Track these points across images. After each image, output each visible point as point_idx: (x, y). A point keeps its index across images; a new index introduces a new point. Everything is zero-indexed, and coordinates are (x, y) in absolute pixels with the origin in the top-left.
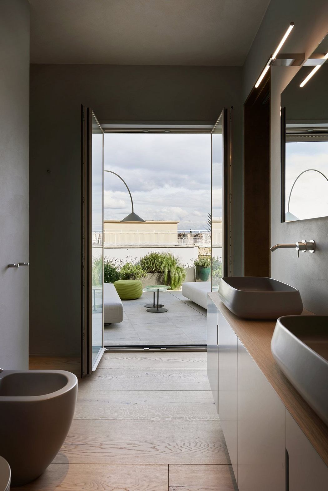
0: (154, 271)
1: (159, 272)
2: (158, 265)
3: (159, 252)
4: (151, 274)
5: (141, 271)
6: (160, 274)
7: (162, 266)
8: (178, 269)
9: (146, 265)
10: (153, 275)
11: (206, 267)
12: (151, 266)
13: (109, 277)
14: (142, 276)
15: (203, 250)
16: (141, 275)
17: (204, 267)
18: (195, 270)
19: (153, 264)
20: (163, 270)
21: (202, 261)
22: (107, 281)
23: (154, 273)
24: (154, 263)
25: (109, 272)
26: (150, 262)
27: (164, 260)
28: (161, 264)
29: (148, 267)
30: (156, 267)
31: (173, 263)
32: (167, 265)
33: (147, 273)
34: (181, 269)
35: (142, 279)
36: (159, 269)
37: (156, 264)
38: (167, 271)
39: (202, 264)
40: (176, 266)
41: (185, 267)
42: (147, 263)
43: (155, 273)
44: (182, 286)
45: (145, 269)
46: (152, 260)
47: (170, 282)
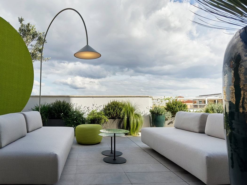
0: (115, 117)
1: (119, 118)
2: (118, 111)
3: (119, 100)
4: (112, 120)
5: (103, 116)
6: (120, 120)
7: (122, 112)
8: (136, 116)
9: (108, 112)
10: (114, 121)
11: (161, 115)
12: (112, 112)
13: (75, 122)
14: (105, 122)
15: (156, 101)
16: (103, 120)
17: (159, 115)
18: (151, 117)
19: (113, 111)
20: (123, 116)
21: (157, 109)
22: (73, 126)
23: (114, 119)
24: (115, 109)
25: (75, 117)
26: (112, 109)
27: (123, 107)
28: (121, 110)
29: (110, 113)
30: (116, 113)
31: (132, 110)
32: (126, 111)
33: (109, 119)
34: (138, 116)
35: (105, 124)
36: (119, 115)
37: (117, 110)
38: (126, 117)
39: (158, 112)
40: (134, 113)
41: (142, 115)
42: (109, 110)
43: (116, 119)
44: (140, 132)
45: (107, 115)
46: (113, 107)
47: (129, 128)
